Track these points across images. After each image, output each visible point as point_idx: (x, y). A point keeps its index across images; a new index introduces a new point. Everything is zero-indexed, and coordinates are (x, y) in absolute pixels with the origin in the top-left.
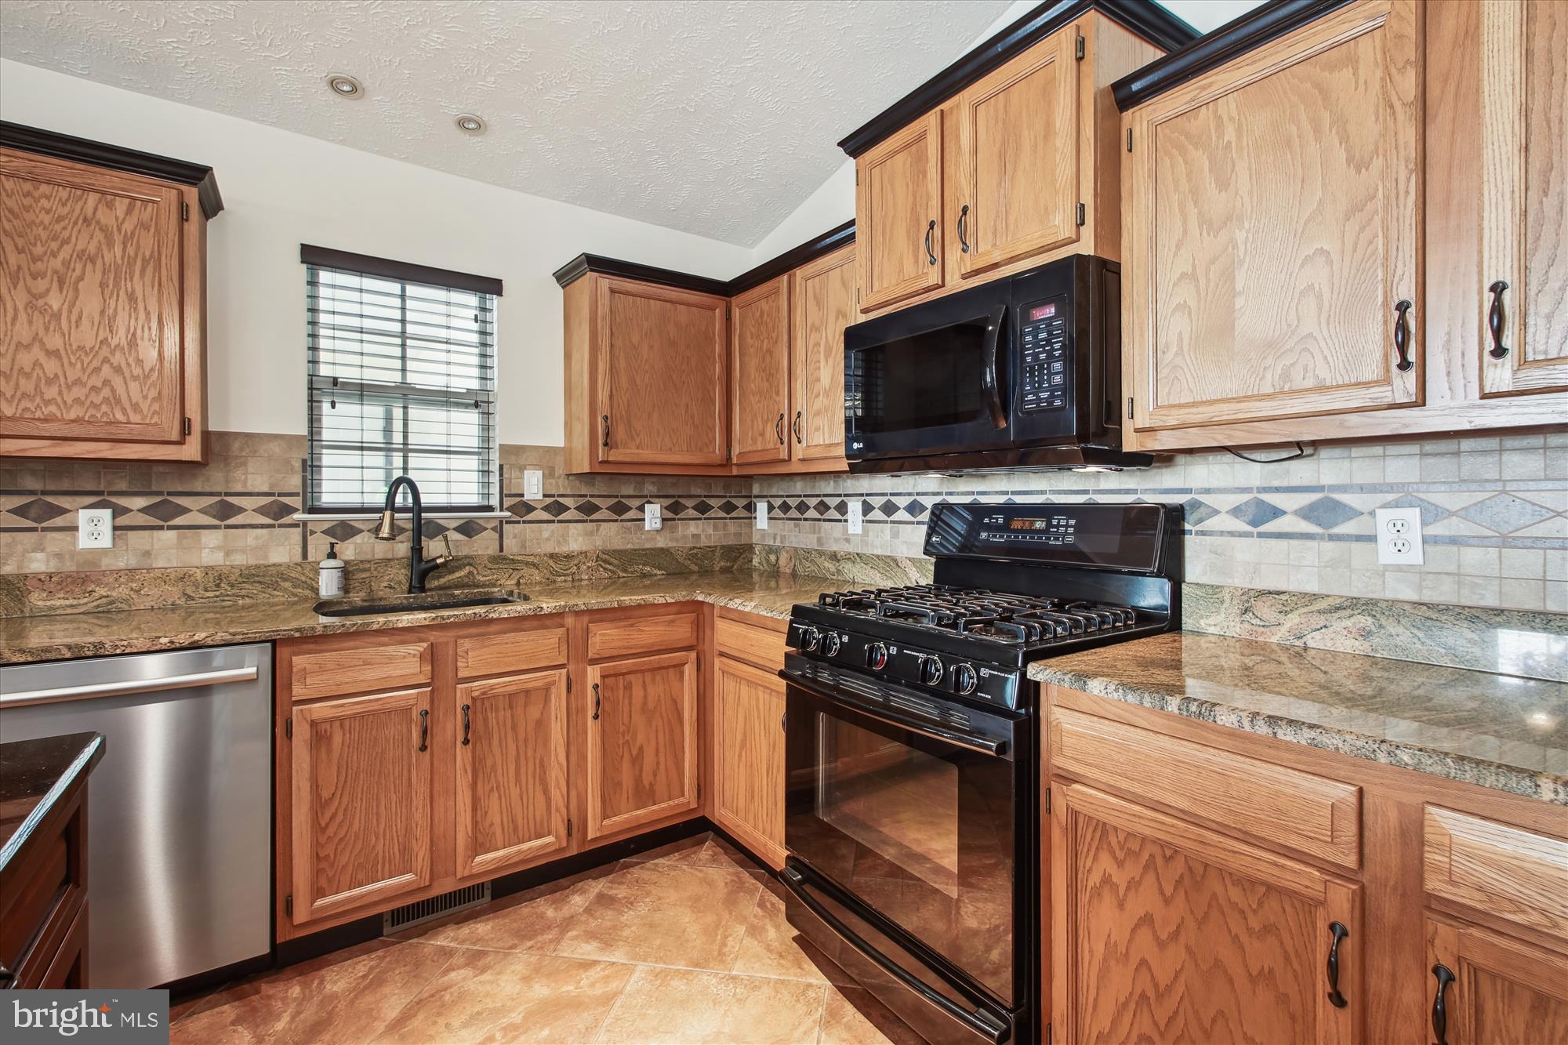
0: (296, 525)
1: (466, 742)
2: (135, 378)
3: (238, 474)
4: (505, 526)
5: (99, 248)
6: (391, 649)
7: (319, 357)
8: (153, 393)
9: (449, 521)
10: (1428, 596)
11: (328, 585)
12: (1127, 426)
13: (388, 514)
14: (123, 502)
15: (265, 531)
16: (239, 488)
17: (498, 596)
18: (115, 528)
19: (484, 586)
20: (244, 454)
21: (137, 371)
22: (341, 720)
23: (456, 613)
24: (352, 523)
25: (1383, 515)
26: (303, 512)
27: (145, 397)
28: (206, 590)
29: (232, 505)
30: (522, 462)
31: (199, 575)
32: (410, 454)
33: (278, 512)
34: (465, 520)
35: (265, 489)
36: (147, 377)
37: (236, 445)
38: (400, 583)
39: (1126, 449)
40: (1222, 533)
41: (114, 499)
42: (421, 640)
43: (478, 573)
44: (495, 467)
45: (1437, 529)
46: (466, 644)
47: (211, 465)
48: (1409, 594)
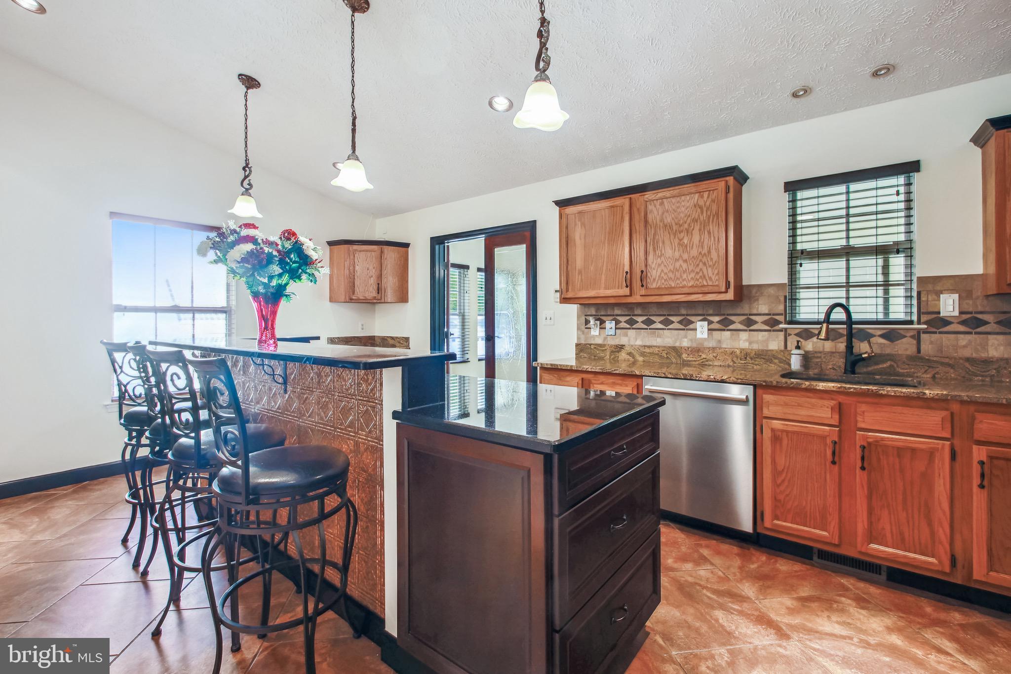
0: (781, 330)
1: (863, 468)
2: (710, 266)
3: (755, 305)
4: (923, 336)
5: (699, 216)
6: (813, 401)
7: (796, 240)
8: (716, 272)
9: (876, 331)
11: (795, 363)
13: (825, 325)
14: (711, 318)
15: (766, 333)
16: (755, 312)
17: (911, 383)
18: (709, 330)
19: (902, 375)
20: (757, 295)
21: (711, 263)
22: (787, 432)
23: (854, 386)
24: (811, 330)
26: (785, 324)
27: (713, 274)
28: (741, 360)
29: (752, 320)
30: (938, 288)
31: (738, 352)
32: (850, 289)
33: (772, 323)
34: (888, 330)
35: (767, 312)
36: (714, 265)
37: (754, 291)
38: (840, 367)
41: (708, 318)
42: (832, 399)
43: (898, 366)
44: (915, 294)
46: (863, 407)
47: (744, 301)
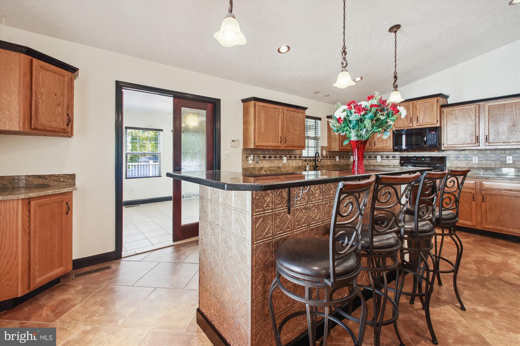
0: (301, 160)
4: (321, 160)
10: (479, 167)
12: (443, 147)
18: (287, 160)
25: (473, 158)
29: (296, 156)
31: (294, 167)
33: (300, 157)
35: (299, 154)
39: (442, 149)
40: (452, 160)
41: (286, 155)
45: (480, 159)
48: (476, 166)
